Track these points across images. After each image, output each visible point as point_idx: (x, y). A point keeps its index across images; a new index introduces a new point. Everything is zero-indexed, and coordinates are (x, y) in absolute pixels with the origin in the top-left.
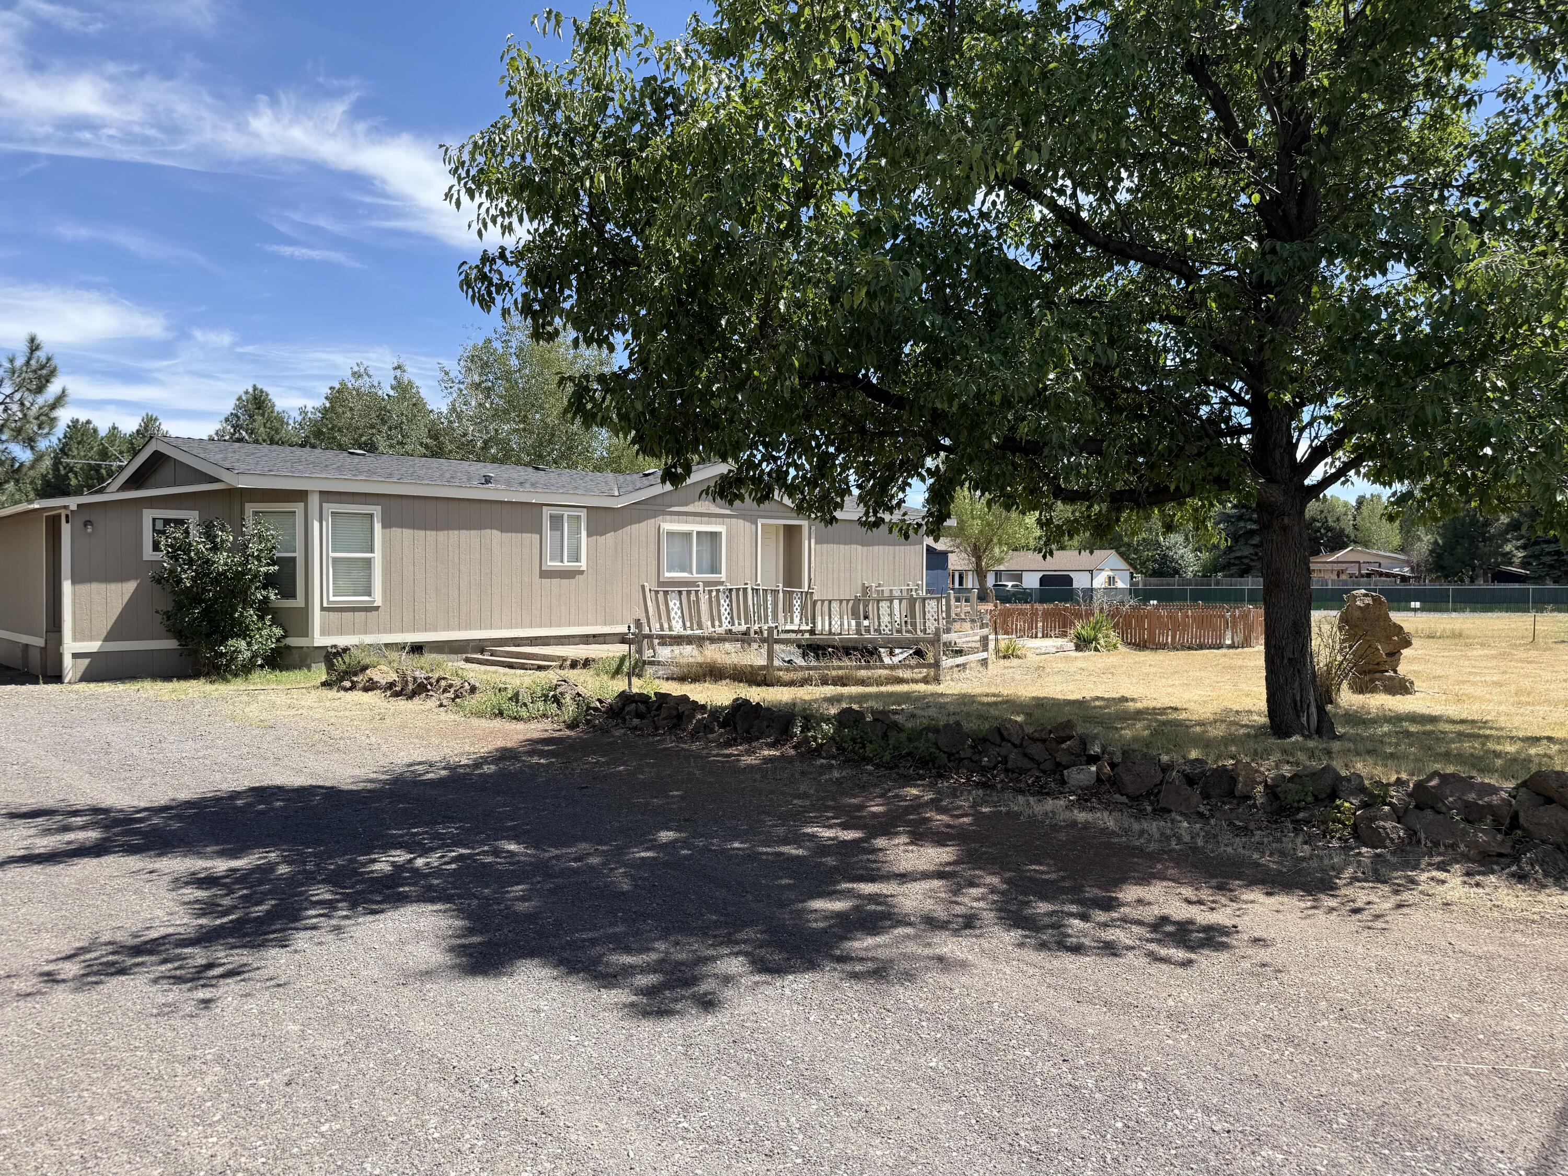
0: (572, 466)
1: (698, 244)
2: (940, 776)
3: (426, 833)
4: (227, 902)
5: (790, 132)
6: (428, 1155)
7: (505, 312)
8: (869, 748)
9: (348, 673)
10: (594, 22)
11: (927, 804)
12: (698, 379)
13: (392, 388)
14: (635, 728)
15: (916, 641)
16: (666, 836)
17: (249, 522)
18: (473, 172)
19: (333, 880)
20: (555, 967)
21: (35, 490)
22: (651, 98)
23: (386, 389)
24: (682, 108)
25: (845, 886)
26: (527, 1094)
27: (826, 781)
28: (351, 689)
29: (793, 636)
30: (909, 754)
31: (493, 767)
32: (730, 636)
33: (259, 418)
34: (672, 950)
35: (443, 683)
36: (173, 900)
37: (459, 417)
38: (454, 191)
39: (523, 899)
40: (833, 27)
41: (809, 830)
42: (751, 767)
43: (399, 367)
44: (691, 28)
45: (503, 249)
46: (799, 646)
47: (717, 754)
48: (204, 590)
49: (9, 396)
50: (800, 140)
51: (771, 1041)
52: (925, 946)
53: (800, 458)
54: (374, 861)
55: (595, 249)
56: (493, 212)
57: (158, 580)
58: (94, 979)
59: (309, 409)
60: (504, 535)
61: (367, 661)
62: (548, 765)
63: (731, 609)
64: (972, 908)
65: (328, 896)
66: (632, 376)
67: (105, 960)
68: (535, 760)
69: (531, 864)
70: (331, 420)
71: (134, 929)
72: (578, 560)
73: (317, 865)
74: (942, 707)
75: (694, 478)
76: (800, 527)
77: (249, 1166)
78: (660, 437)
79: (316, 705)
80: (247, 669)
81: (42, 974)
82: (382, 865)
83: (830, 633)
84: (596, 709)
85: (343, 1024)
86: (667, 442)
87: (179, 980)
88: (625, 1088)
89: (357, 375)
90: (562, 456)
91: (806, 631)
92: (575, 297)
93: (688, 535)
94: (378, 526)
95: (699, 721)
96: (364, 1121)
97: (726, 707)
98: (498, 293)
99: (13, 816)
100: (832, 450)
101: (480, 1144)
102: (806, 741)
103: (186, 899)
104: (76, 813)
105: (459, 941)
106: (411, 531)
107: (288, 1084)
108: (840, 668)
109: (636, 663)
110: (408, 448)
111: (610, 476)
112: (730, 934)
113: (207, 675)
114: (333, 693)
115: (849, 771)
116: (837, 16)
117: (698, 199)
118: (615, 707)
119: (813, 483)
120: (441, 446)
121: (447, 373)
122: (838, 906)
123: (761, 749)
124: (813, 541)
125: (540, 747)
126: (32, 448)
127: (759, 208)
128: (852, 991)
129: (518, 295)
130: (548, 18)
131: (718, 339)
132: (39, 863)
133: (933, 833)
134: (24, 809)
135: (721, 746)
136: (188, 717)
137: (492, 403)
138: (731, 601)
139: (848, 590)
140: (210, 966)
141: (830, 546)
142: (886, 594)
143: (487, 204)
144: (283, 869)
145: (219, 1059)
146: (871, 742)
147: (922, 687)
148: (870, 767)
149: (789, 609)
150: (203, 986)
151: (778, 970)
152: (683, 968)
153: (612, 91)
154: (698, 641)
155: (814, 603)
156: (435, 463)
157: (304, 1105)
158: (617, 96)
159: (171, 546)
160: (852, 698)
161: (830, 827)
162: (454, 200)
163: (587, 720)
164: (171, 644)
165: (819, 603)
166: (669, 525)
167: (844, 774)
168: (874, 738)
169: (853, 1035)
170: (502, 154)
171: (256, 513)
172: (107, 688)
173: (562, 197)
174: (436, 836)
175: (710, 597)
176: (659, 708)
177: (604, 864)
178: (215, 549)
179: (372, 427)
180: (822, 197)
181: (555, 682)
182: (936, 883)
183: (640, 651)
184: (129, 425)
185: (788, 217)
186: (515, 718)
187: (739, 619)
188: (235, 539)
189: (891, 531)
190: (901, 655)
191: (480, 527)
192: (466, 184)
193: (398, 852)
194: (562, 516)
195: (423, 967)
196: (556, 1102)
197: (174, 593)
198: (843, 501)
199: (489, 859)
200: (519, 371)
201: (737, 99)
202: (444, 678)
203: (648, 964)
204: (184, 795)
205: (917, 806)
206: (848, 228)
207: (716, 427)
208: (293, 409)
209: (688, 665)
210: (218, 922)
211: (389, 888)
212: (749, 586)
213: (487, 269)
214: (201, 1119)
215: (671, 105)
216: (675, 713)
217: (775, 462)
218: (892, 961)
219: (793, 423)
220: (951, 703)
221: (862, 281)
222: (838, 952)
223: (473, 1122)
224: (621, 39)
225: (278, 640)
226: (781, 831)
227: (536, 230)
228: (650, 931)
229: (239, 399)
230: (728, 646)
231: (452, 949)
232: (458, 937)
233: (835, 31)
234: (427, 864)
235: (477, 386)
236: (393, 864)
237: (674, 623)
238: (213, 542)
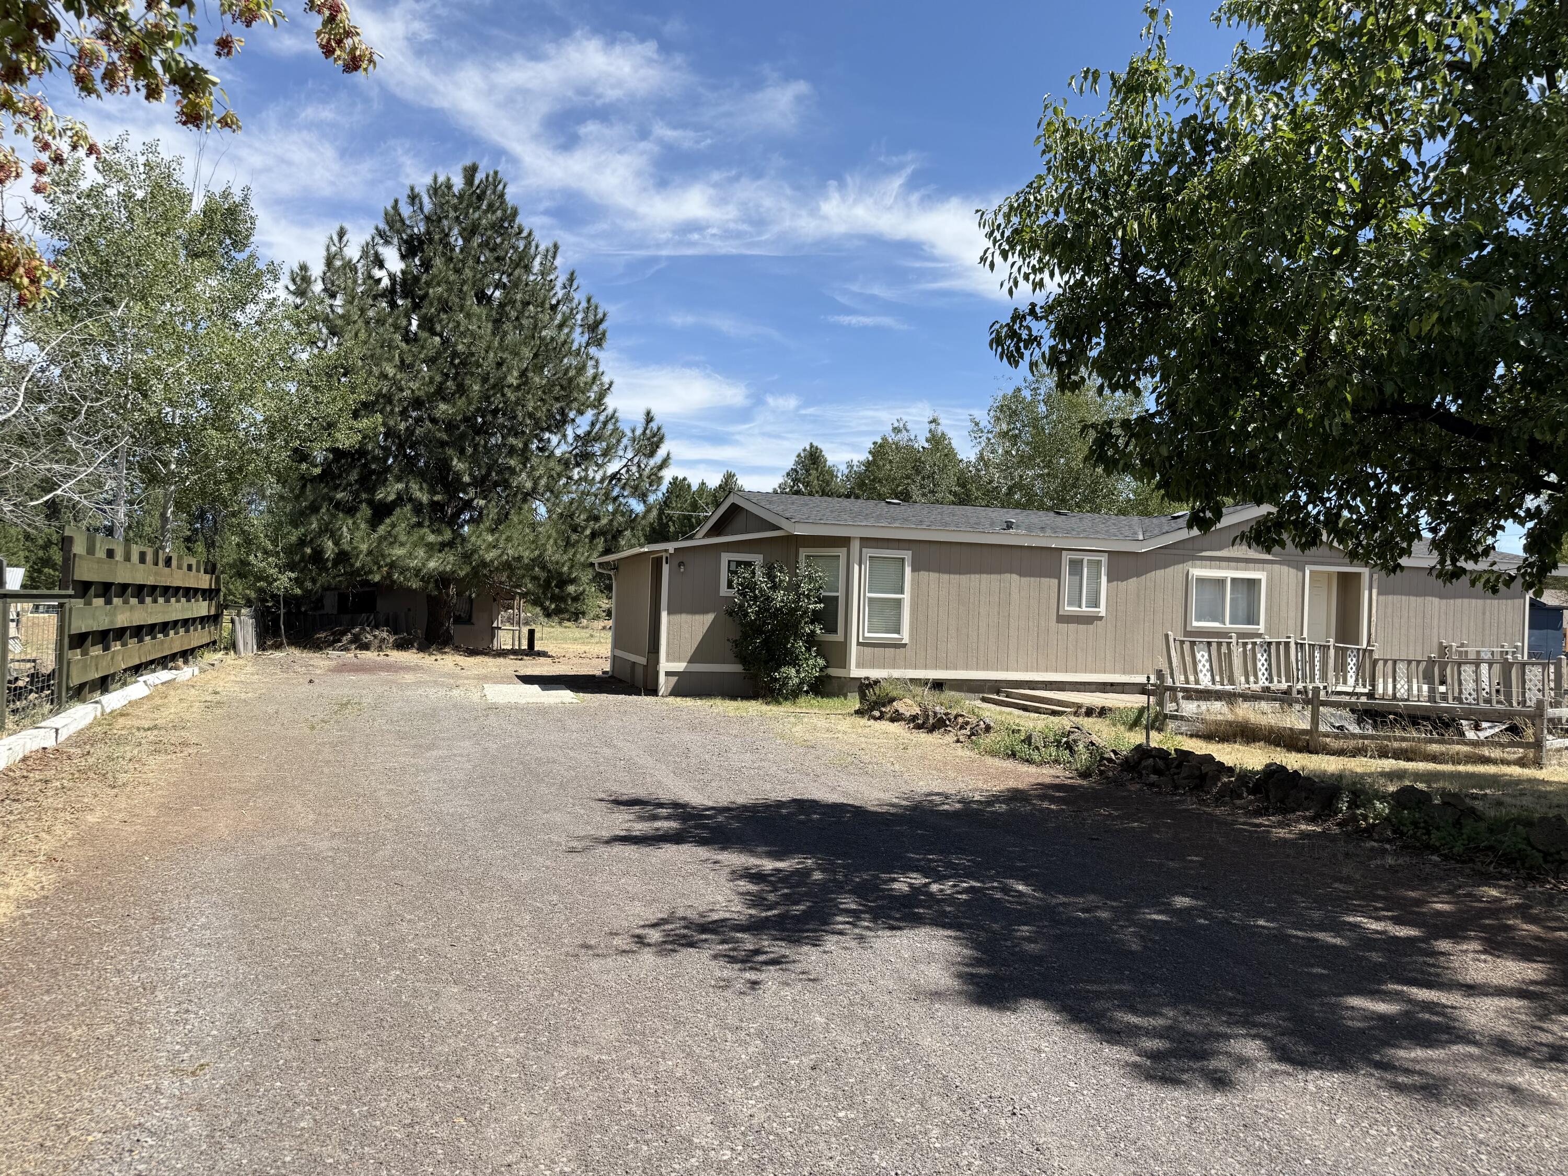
0: (1096, 509)
1: (1237, 281)
2: (1531, 878)
3: (940, 860)
4: (772, 897)
5: (1347, 153)
6: (929, 1161)
7: (1033, 365)
8: (1435, 834)
9: (876, 705)
10: (1133, 71)
11: (1510, 910)
12: (1232, 419)
13: (927, 441)
14: (1152, 785)
15: (1509, 715)
16: (1181, 901)
17: (802, 564)
18: (1007, 233)
19: (860, 891)
20: (1058, 1012)
21: (645, 536)
22: (1190, 137)
23: (922, 443)
24: (1223, 145)
25: (1392, 987)
26: (1023, 1127)
27: (1377, 866)
28: (880, 718)
29: (1346, 699)
30: (1490, 848)
31: (1004, 806)
32: (1266, 694)
33: (813, 472)
34: (1181, 1019)
35: (960, 720)
36: (730, 889)
37: (986, 465)
38: (989, 254)
39: (1029, 940)
40: (1402, 33)
41: (1351, 919)
42: (1285, 841)
43: (933, 421)
44: (1238, 57)
45: (1033, 305)
46: (1353, 711)
47: (1243, 822)
48: (765, 623)
49: (631, 460)
50: (1359, 160)
51: (1290, 1136)
52: (1492, 1071)
53: (1354, 499)
54: (894, 880)
55: (1126, 293)
56: (1025, 269)
57: (730, 613)
58: (670, 947)
59: (855, 463)
60: (1024, 579)
61: (894, 694)
62: (1057, 811)
63: (1270, 665)
64: (1562, 1038)
65: (853, 906)
66: (1157, 420)
67: (678, 932)
68: (1045, 805)
69: (1038, 907)
70: (872, 472)
71: (701, 909)
72: (1097, 605)
73: (846, 876)
74: (1543, 796)
75: (1225, 522)
76: (1359, 575)
77: (779, 1131)
78: (1188, 482)
79: (850, 730)
80: (794, 694)
81: (633, 936)
82: (901, 885)
83: (1394, 697)
84: (1110, 760)
85: (861, 1026)
86: (1196, 487)
87: (732, 960)
88: (1122, 1145)
89: (897, 430)
90: (1085, 500)
91: (1362, 694)
92: (1103, 344)
93: (1221, 582)
94: (908, 570)
95: (1224, 784)
96: (875, 1116)
97: (1258, 772)
98: (1026, 348)
99: (617, 802)
100: (1396, 489)
101: (977, 1163)
102: (1354, 819)
103: (741, 890)
104: (661, 805)
105: (967, 970)
106: (937, 575)
107: (813, 1068)
108: (1404, 739)
109: (1156, 716)
110: (939, 496)
111: (1136, 519)
112: (1248, 1015)
113: (764, 697)
114: (864, 721)
115: (1408, 859)
116: (1408, 19)
117: (1237, 238)
118: (1131, 760)
119: (1370, 528)
120: (968, 493)
121: (977, 424)
122: (1382, 1007)
123: (1297, 821)
124: (1375, 592)
125: (1051, 792)
126: (645, 502)
127: (1307, 238)
128: (1392, 1102)
129: (1046, 349)
130: (1085, 78)
131: (1256, 375)
132: (636, 843)
133: (1516, 944)
134: (625, 798)
135: (1248, 814)
136: (748, 732)
137: (1018, 450)
138: (1269, 655)
139: (1419, 651)
140: (757, 952)
141: (1397, 598)
142: (1472, 656)
143: (1020, 262)
144: (817, 876)
145: (759, 1034)
146: (1438, 829)
147: (1516, 771)
148: (1435, 858)
149: (1341, 668)
150: (751, 968)
151: (1304, 1063)
152: (1192, 1039)
153: (1149, 137)
154: (1230, 698)
155: (1375, 663)
156: (959, 509)
157: (826, 1090)
158: (1153, 142)
159: (741, 584)
160: (1418, 776)
161: (1378, 919)
162: (988, 263)
163: (1099, 770)
164: (737, 668)
165: (1381, 663)
166: (1198, 571)
167: (1400, 861)
168: (1442, 824)
169: (1389, 1150)
170: (1037, 213)
171: (808, 557)
172: (689, 702)
173: (1094, 249)
174: (949, 865)
175: (1245, 651)
176: (1180, 766)
177: (1113, 921)
178: (775, 588)
179: (908, 477)
180: (1386, 216)
181: (1068, 728)
182: (1515, 1003)
183: (1161, 703)
184: (714, 481)
185: (1342, 241)
186: (1027, 761)
187: (1279, 676)
188: (790, 579)
189: (1473, 583)
190: (1488, 730)
191: (1000, 572)
192: (1000, 245)
193: (914, 875)
194: (1082, 560)
195: (933, 987)
196: (1052, 1142)
197: (742, 624)
198: (1410, 546)
199: (998, 895)
200: (1046, 417)
201: (1285, 128)
202: (962, 716)
203: (1154, 1028)
204: (741, 800)
205: (1496, 909)
206: (1415, 249)
207: (1253, 468)
208: (841, 463)
209: (1217, 723)
210: (764, 914)
211: (906, 907)
212: (1292, 641)
213: (1016, 327)
214: (744, 1083)
215: (1212, 142)
216: (1197, 773)
217: (1324, 504)
218: (1446, 1080)
219: (1345, 461)
220: (1555, 793)
221: (1430, 306)
222: (1377, 1057)
223: (971, 1142)
224: (1160, 85)
225: (821, 670)
226: (1317, 915)
227: (1067, 283)
228: (1159, 995)
229: (799, 456)
230: (1264, 705)
231: (960, 976)
232: (967, 965)
233: (1405, 36)
234: (941, 891)
235: (1004, 435)
236: (911, 885)
237: (1201, 676)
238: (773, 581)
